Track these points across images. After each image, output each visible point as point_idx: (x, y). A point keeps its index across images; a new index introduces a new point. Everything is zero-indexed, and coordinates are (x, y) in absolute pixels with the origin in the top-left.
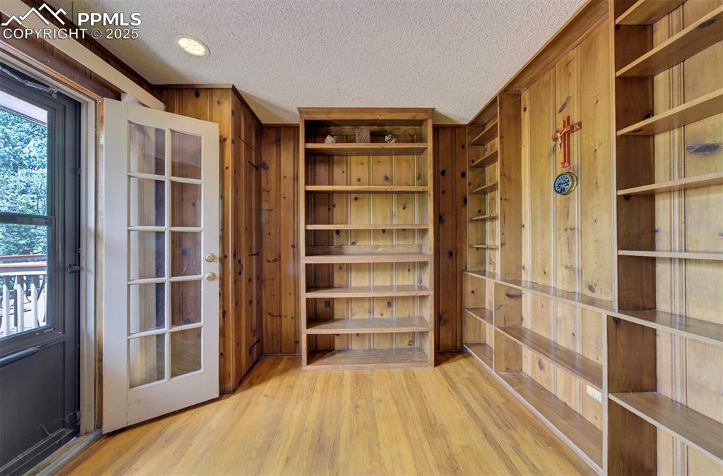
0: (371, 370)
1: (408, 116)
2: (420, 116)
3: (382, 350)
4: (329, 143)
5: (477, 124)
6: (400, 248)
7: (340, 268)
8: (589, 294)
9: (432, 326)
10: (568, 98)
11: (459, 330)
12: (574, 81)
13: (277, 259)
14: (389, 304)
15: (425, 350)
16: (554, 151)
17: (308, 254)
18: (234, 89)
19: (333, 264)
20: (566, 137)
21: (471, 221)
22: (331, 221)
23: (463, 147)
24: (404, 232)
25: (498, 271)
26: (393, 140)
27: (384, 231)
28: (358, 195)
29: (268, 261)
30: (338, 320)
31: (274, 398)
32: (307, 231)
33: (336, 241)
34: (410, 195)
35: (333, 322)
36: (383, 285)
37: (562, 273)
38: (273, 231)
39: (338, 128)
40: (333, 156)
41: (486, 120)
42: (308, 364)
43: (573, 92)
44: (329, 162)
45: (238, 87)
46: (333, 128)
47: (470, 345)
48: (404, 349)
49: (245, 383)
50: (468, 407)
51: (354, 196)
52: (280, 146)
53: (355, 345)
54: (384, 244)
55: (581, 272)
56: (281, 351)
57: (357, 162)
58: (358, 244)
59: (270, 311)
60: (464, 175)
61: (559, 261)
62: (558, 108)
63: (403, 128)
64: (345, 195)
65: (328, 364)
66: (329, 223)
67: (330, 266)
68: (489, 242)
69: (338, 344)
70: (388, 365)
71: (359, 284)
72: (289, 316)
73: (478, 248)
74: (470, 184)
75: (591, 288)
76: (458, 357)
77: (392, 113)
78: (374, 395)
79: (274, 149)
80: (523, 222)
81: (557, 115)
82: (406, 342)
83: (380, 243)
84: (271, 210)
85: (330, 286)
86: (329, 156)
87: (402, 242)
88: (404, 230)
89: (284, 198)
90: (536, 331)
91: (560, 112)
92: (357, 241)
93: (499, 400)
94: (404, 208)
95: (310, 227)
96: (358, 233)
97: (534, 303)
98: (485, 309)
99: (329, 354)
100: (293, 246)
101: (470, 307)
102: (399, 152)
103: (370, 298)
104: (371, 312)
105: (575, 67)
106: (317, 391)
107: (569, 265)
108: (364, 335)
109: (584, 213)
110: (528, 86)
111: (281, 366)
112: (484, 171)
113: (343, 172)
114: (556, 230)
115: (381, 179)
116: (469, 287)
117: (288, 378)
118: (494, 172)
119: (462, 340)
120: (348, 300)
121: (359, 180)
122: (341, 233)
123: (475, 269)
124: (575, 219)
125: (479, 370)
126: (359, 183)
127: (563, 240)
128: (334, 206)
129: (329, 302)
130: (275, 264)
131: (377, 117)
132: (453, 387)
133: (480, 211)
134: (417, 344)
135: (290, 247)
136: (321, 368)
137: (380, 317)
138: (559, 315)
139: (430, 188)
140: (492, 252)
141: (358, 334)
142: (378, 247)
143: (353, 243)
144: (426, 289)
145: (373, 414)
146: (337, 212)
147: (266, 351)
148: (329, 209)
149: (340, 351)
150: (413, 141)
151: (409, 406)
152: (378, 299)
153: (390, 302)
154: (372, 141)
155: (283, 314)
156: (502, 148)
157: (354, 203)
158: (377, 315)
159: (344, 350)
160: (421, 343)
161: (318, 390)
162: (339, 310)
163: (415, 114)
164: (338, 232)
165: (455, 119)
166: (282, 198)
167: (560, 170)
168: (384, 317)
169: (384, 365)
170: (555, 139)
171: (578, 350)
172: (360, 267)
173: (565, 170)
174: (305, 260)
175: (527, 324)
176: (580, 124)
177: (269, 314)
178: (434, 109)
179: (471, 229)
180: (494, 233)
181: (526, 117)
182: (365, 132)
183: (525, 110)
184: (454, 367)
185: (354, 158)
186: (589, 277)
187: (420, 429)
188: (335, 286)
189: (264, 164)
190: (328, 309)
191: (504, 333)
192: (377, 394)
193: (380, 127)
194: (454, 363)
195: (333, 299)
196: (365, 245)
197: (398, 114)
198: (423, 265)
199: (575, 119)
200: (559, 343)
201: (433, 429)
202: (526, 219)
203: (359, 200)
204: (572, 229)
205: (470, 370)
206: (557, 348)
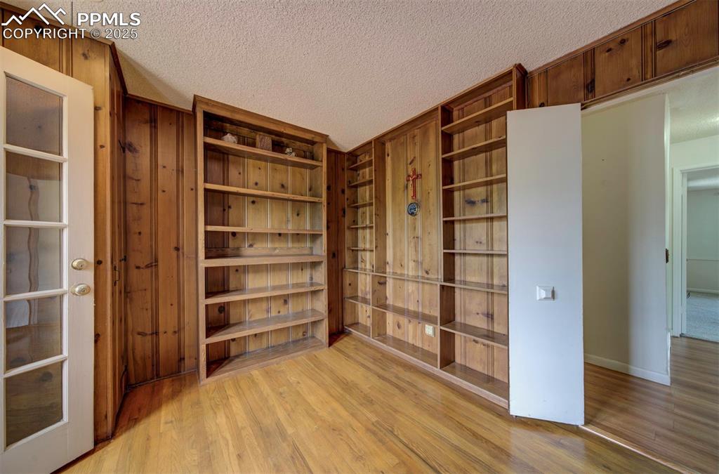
0: (277, 364)
1: (308, 136)
2: (317, 139)
3: (280, 345)
4: (229, 141)
5: (353, 155)
6: (294, 250)
7: (237, 270)
8: (426, 276)
9: (326, 314)
10: (415, 158)
11: (340, 315)
12: (418, 148)
13: (153, 264)
14: (286, 302)
15: (317, 337)
16: (407, 187)
17: (207, 257)
18: (113, 48)
19: (228, 267)
20: (414, 181)
21: (349, 228)
22: (226, 222)
23: (343, 169)
24: (298, 237)
25: (368, 266)
26: (294, 154)
27: (280, 234)
28: (255, 199)
29: (138, 268)
30: (235, 325)
31: (181, 420)
32: (206, 232)
33: (232, 243)
34: (303, 204)
35: (228, 328)
36: (280, 284)
37: (412, 264)
38: (146, 230)
39: (234, 127)
40: (228, 154)
41: (359, 154)
42: (207, 377)
43: (417, 155)
44: (224, 160)
45: (119, 46)
46: (228, 125)
47: (350, 326)
48: (299, 340)
49: (123, 421)
50: (363, 365)
51: (252, 199)
52: (156, 127)
53: (252, 347)
54: (280, 247)
55: (422, 263)
56: (158, 375)
57: (254, 167)
58: (255, 246)
59: (140, 330)
60: (343, 191)
61: (410, 258)
62: (409, 161)
63: (298, 143)
64: (241, 197)
65: (231, 370)
66: (223, 225)
67: (226, 269)
68: (361, 246)
69: (234, 350)
70: (292, 355)
71: (257, 285)
72: (170, 331)
73: (353, 250)
74: (347, 199)
75: (427, 273)
76: (342, 337)
77: (295, 129)
78: (291, 381)
79: (146, 130)
80: (387, 232)
81: (409, 166)
82: (301, 334)
83: (277, 245)
84: (142, 204)
85: (225, 291)
86: (224, 153)
87: (296, 245)
88: (298, 234)
89: (164, 191)
90: (396, 305)
91: (410, 164)
92: (254, 244)
93: (379, 356)
94: (298, 215)
95: (210, 228)
96: (256, 236)
97: (394, 287)
98: (358, 296)
99: (226, 362)
100: (177, 249)
101: (348, 296)
102: (295, 164)
103: (267, 298)
104: (268, 311)
105: (418, 139)
106: (231, 397)
107: (416, 259)
108: (262, 334)
109: (423, 228)
110: (391, 140)
111: (166, 390)
112: (357, 190)
113: (240, 173)
114: (408, 238)
115: (278, 186)
116: (347, 280)
117: (187, 398)
118: (365, 194)
119: (343, 323)
120: (245, 302)
121: (256, 184)
122: (237, 235)
123: (351, 267)
124: (419, 232)
125: (359, 341)
126: (256, 187)
127: (412, 244)
128: (229, 207)
129: (224, 308)
130: (148, 271)
131: (281, 129)
132: (349, 357)
133: (354, 221)
134: (310, 333)
135: (172, 249)
136: (224, 376)
137: (277, 314)
138: (410, 291)
139: (324, 199)
140: (363, 253)
141: (256, 335)
142: (275, 249)
143: (251, 246)
144: (321, 285)
145: (299, 394)
146: (233, 214)
147: (133, 381)
148: (224, 210)
149: (237, 356)
150: (305, 157)
151: (324, 378)
152: (275, 298)
153: (285, 299)
154: (274, 150)
155: (161, 329)
156: (375, 178)
157: (251, 206)
158: (274, 313)
159: (241, 355)
160: (312, 332)
161: (233, 395)
162: (234, 315)
163: (313, 136)
164: (234, 234)
165: (340, 147)
166: (160, 192)
167: (410, 201)
168: (281, 313)
169: (289, 356)
170: (408, 180)
171: (420, 310)
172: (257, 269)
173: (413, 201)
174: (203, 263)
175: (390, 301)
176: (421, 175)
177: (139, 334)
178: (328, 136)
179: (348, 234)
180: (366, 239)
181: (389, 160)
182: (268, 140)
183: (388, 155)
184: (343, 343)
185: (251, 161)
186: (426, 266)
187: (339, 390)
188: (231, 289)
189: (130, 145)
190: (223, 314)
191: (379, 309)
192: (293, 379)
193: (278, 138)
194: (341, 341)
195: (228, 303)
196: (262, 247)
197: (301, 133)
198: (314, 265)
199: (418, 171)
200: (410, 308)
201: (347, 387)
202: (389, 230)
203: (256, 204)
204: (417, 237)
205: (354, 343)
206: (408, 311)
